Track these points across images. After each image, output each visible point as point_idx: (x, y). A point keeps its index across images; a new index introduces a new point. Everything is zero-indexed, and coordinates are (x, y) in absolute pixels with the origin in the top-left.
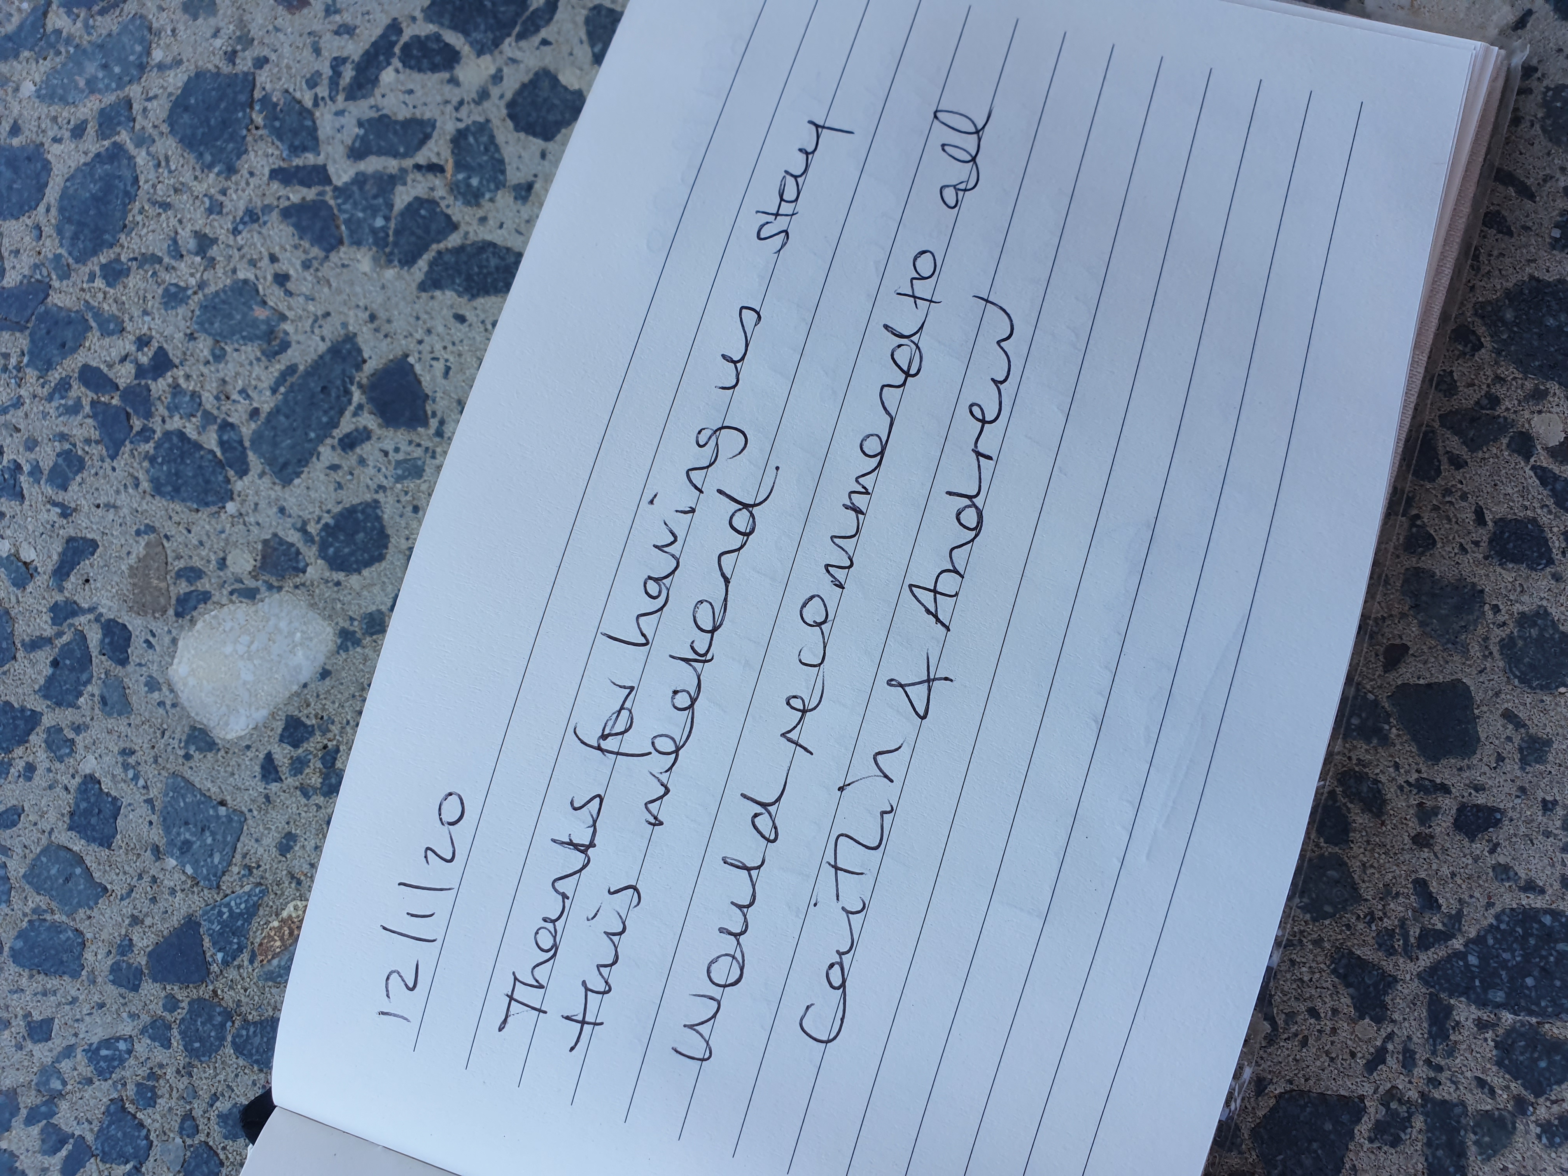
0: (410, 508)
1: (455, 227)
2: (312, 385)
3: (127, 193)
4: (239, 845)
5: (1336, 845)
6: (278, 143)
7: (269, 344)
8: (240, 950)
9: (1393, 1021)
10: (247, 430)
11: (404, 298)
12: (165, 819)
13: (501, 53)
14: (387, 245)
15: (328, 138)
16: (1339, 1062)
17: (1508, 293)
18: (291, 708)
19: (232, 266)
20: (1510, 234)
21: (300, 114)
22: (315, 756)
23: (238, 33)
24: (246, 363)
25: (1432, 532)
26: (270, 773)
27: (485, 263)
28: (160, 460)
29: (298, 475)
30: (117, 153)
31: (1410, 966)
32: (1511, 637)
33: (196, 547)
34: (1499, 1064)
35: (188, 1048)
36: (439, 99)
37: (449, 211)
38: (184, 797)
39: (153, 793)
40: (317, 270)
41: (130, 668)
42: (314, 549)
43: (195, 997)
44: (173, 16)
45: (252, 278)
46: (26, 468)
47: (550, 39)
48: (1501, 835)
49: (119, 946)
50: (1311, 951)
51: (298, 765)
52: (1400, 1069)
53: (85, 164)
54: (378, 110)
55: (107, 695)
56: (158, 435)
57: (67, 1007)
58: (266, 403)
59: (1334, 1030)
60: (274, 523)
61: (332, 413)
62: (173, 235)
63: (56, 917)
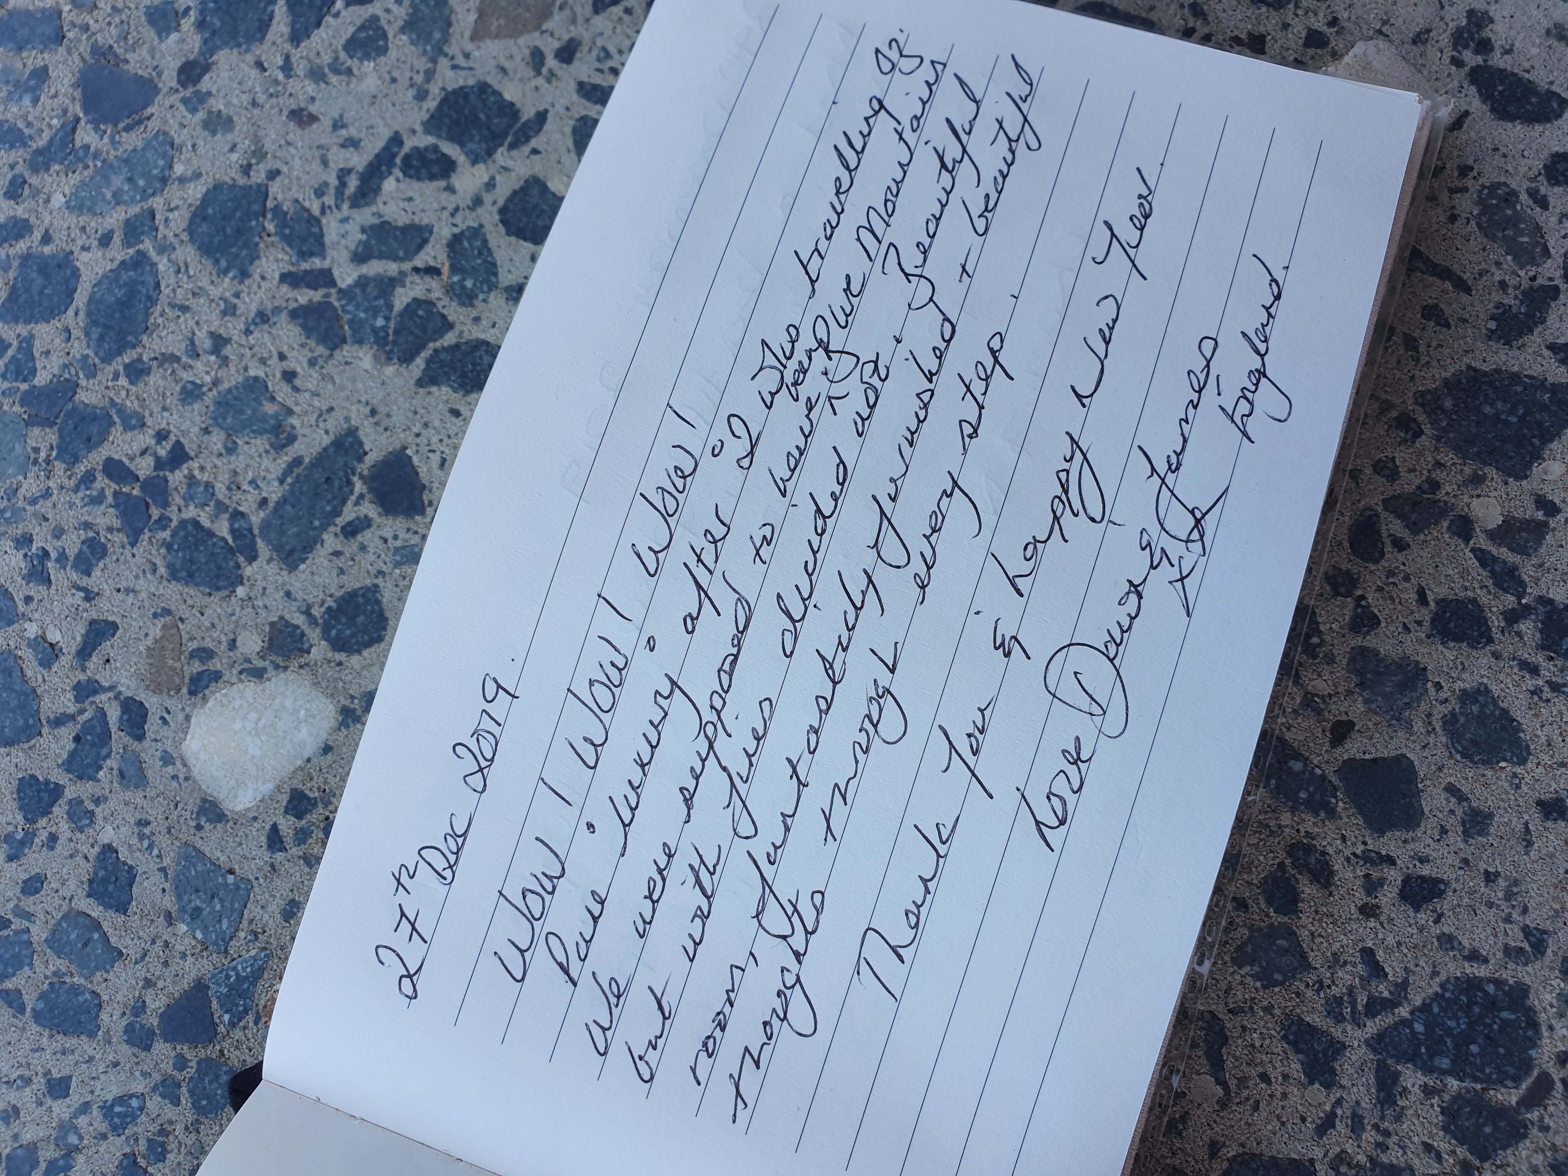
1: (450, 326)
2: (317, 475)
3: (149, 298)
4: (246, 912)
5: (1285, 915)
6: (288, 249)
7: (277, 437)
8: (246, 1012)
9: (1342, 1087)
10: (256, 519)
11: (403, 394)
12: (177, 888)
13: (494, 161)
14: (387, 344)
15: (333, 244)
16: (1289, 1126)
17: (1446, 382)
18: (295, 781)
19: (243, 364)
20: (1448, 326)
21: (308, 221)
22: (318, 827)
23: (253, 148)
24: (256, 455)
25: (1376, 611)
26: (275, 843)
27: (478, 361)
28: (176, 547)
29: (303, 560)
30: (140, 261)
31: (1358, 1033)
32: (1453, 714)
33: (208, 629)
34: (1446, 1129)
35: (196, 1106)
36: (436, 205)
37: (445, 312)
38: (194, 865)
39: (167, 862)
40: (322, 367)
41: (146, 743)
42: (318, 630)
43: (203, 1056)
44: (193, 133)
45: (262, 375)
46: (54, 555)
47: (540, 148)
48: (1445, 905)
49: (134, 1007)
50: (1262, 1018)
51: (301, 836)
52: (1349, 1134)
53: (111, 271)
54: (380, 216)
55: (125, 769)
56: (174, 523)
57: (84, 1066)
58: (274, 492)
59: (1285, 1096)
60: (281, 607)
61: (335, 502)
62: (190, 335)
63: (75, 980)
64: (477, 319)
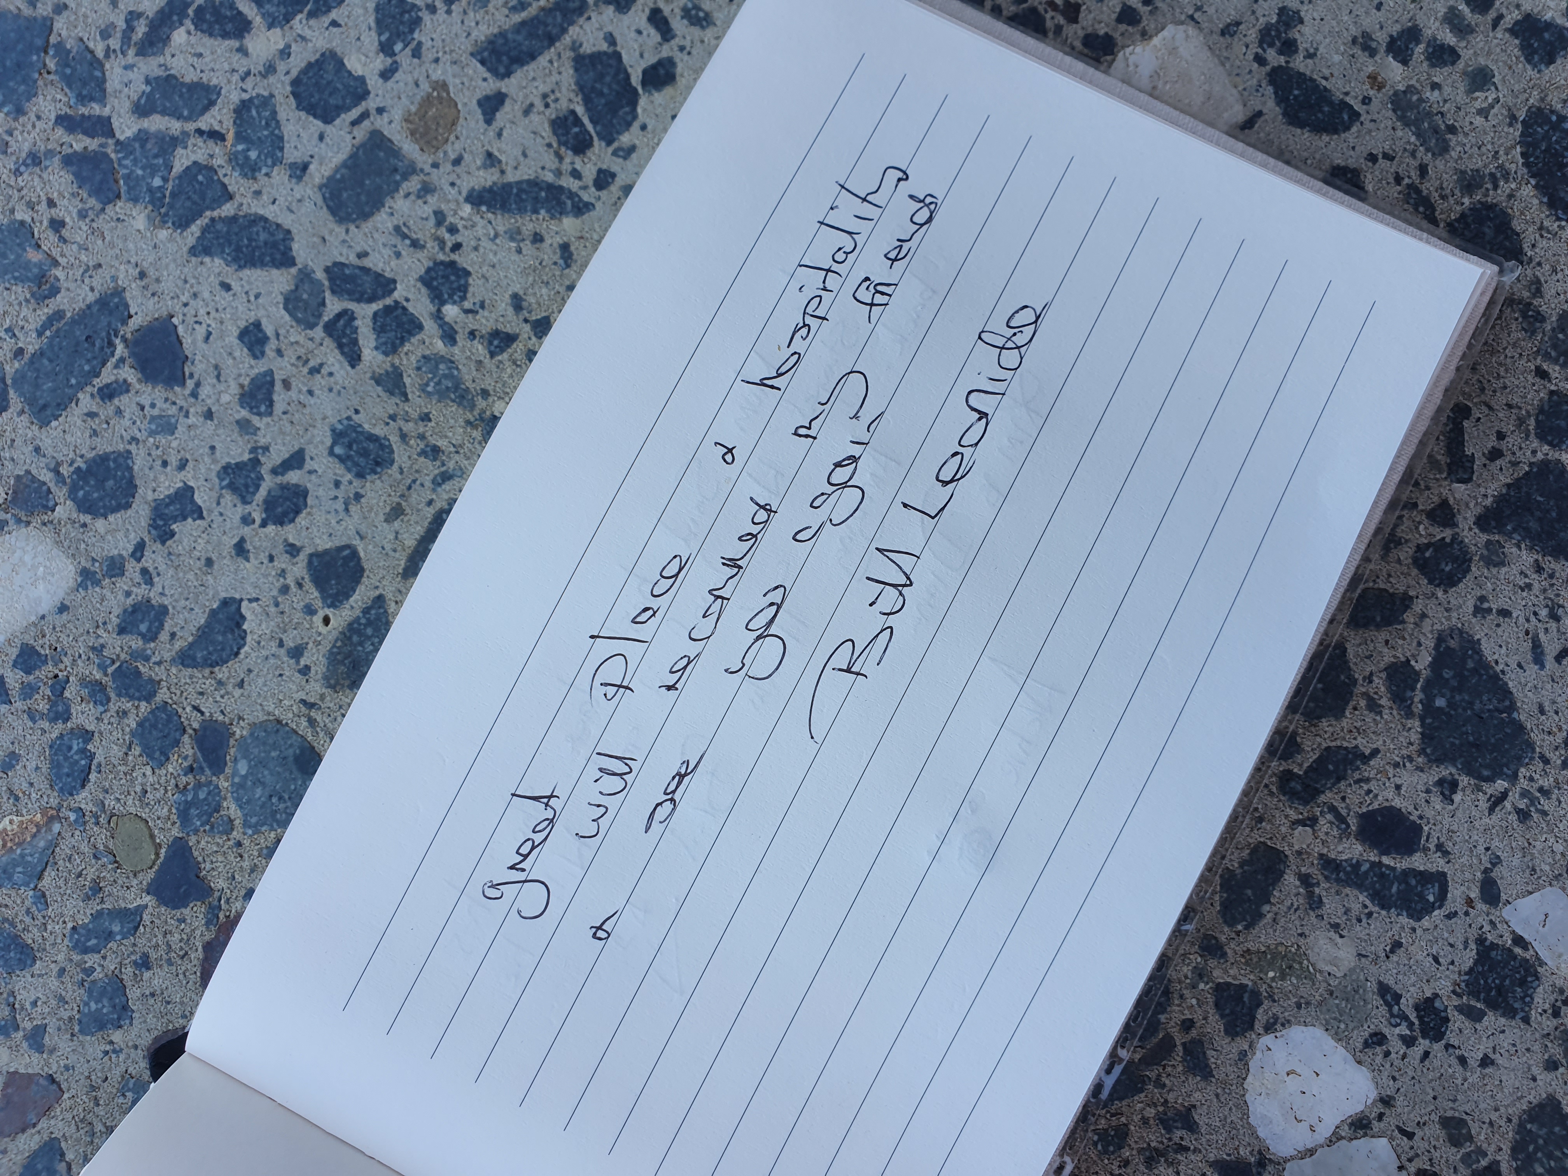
0: (159, 462)
1: (230, 197)
2: (78, 333)
6: (67, 90)
7: (39, 288)
10: (10, 369)
11: (175, 260)
13: (291, 28)
14: (163, 206)
15: (115, 91)
18: (27, 637)
19: (10, 205)
21: (90, 63)
22: (45, 684)
24: (15, 302)
27: (255, 237)
29: (56, 417)
36: (226, 67)
37: (226, 180)
40: (93, 220)
42: (65, 490)
45: (29, 220)
47: (340, 21)
51: (28, 691)
54: (167, 69)
58: (31, 344)
60: (28, 461)
61: (95, 362)
64: (258, 193)
